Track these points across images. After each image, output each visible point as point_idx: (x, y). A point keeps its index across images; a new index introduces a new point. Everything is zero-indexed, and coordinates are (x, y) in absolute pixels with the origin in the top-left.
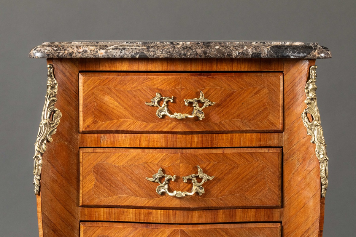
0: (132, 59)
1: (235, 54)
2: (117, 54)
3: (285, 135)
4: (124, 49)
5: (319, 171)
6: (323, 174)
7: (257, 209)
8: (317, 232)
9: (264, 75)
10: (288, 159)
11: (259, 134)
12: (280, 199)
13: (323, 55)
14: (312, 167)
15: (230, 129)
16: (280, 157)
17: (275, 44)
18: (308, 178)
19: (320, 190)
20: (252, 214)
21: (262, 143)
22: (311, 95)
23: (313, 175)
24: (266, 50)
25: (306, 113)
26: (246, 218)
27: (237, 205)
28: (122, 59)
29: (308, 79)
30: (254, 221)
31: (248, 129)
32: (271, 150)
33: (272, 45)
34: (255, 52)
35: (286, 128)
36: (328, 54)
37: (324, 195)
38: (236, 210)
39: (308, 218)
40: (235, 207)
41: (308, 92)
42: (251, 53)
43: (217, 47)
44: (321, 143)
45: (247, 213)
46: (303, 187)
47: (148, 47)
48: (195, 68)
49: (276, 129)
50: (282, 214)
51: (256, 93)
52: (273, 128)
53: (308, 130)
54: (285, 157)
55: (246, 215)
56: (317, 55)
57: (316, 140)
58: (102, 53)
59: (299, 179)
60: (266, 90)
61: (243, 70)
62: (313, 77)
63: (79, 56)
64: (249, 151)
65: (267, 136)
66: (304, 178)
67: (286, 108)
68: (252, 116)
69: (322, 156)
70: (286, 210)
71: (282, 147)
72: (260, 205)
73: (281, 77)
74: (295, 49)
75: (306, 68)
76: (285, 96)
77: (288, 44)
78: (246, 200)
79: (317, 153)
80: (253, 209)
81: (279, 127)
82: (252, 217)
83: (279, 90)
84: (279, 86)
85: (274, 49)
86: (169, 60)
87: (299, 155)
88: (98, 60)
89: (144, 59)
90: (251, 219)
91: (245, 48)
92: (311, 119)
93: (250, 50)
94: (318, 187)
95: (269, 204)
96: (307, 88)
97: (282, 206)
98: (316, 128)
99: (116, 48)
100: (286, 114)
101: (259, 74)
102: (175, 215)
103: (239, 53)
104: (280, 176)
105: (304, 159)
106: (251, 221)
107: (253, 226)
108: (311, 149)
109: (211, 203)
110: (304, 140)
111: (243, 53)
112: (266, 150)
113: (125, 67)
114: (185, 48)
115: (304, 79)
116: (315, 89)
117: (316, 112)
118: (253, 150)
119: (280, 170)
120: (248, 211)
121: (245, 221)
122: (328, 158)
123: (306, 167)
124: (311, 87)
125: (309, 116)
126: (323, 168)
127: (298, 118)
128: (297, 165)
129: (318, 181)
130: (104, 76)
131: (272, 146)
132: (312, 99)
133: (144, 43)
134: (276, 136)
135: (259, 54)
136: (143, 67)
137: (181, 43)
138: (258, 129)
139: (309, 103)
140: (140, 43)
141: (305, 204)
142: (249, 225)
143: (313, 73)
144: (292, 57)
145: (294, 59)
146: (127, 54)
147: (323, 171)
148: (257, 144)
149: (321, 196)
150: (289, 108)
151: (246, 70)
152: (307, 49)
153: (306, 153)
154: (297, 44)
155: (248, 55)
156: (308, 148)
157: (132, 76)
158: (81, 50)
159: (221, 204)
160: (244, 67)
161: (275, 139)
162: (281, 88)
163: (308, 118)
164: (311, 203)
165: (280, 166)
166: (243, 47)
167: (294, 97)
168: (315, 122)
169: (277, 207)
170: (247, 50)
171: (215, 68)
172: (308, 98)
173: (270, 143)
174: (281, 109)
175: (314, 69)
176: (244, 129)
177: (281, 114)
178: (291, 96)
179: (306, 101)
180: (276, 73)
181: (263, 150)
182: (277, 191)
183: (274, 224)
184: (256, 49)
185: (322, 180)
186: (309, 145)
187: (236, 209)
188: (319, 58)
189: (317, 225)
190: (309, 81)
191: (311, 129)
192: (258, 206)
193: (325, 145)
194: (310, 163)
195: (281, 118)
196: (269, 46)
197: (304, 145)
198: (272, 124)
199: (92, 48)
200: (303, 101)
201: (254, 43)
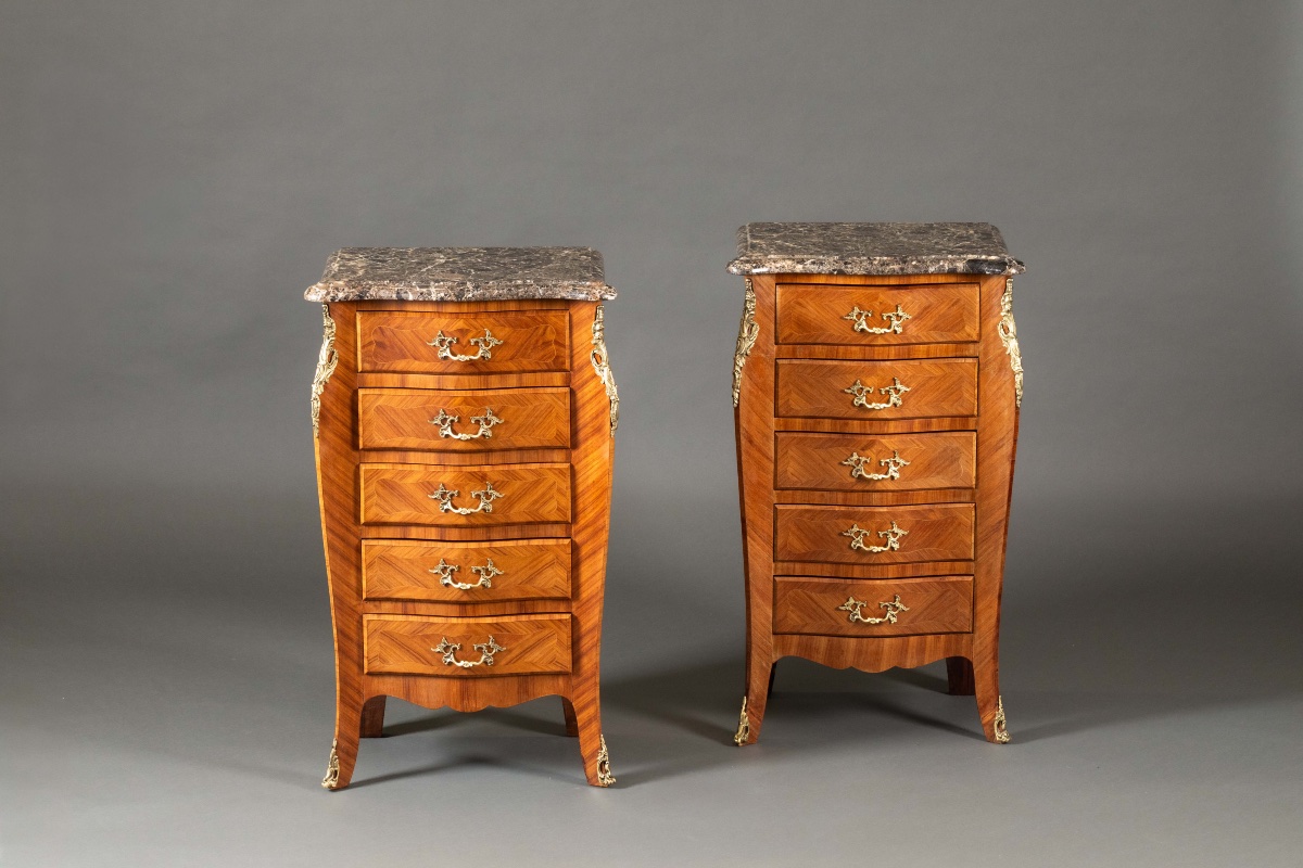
0: (831, 274)
1: (931, 270)
2: (815, 269)
3: (982, 346)
4: (822, 264)
5: (1014, 382)
6: (1018, 386)
7: (953, 419)
8: (1012, 441)
10: (984, 369)
11: (956, 344)
14: (1007, 378)
15: (926, 341)
17: (971, 257)
18: (1003, 389)
19: (1014, 401)
20: (948, 423)
21: (958, 354)
22: (1008, 307)
23: (1008, 385)
24: (961, 264)
25: (1002, 325)
26: (942, 427)
28: (819, 274)
29: (1005, 292)
30: (949, 430)
31: (944, 340)
32: (968, 360)
33: (968, 259)
34: (951, 266)
35: (983, 338)
37: (1019, 406)
39: (1003, 426)
40: (931, 416)
42: (947, 268)
43: (914, 263)
44: (1016, 355)
45: (943, 422)
46: (998, 396)
47: (846, 263)
48: (893, 282)
49: (972, 340)
50: (977, 423)
52: (970, 339)
53: (1004, 342)
54: (982, 367)
55: (941, 425)
57: (1012, 352)
58: (799, 268)
59: (995, 388)
61: (939, 282)
62: (1009, 290)
63: (777, 271)
64: (946, 361)
65: (964, 346)
66: (999, 388)
67: (983, 318)
68: (949, 328)
69: (1017, 368)
70: (982, 419)
71: (979, 357)
72: (955, 415)
73: (978, 289)
74: (991, 263)
76: (982, 308)
77: (983, 257)
78: (941, 410)
79: (1012, 364)
80: (948, 418)
81: (975, 338)
82: (947, 426)
84: (976, 297)
85: (969, 263)
86: (868, 276)
87: (995, 366)
88: (795, 275)
89: (841, 273)
90: (946, 428)
92: (1007, 331)
93: (945, 265)
94: (1013, 397)
95: (966, 413)
97: (978, 415)
98: (1012, 340)
99: (813, 263)
100: (983, 325)
102: (871, 425)
103: (936, 268)
105: (1000, 370)
106: (947, 430)
107: (948, 434)
108: (1007, 360)
109: (908, 414)
110: (1000, 351)
111: (940, 269)
112: (963, 360)
113: (822, 280)
114: (883, 264)
115: (1000, 292)
116: (1011, 302)
117: (1012, 324)
118: (950, 361)
120: (944, 420)
121: (940, 430)
122: (1023, 370)
123: (1002, 377)
124: (1007, 299)
125: (1005, 328)
126: (1019, 380)
127: (995, 329)
128: (993, 375)
129: (1014, 392)
130: (801, 289)
131: (969, 356)
132: (1008, 311)
133: (842, 259)
134: (972, 346)
135: (955, 269)
136: (841, 281)
137: (878, 258)
138: (955, 340)
139: (1004, 316)
140: (836, 258)
141: (1000, 413)
142: (945, 434)
143: (1009, 286)
144: (987, 272)
145: (989, 274)
146: (826, 268)
147: (1018, 383)
148: (954, 355)
149: (1017, 407)
150: (986, 319)
151: (943, 281)
152: (1002, 264)
153: (1002, 364)
154: (993, 258)
155: (944, 269)
156: (1004, 360)
157: (830, 288)
158: (778, 265)
159: (917, 414)
160: (941, 280)
161: (971, 350)
162: (978, 298)
163: (1004, 330)
164: (1006, 413)
166: (939, 261)
167: (991, 309)
168: (1011, 334)
169: (973, 416)
171: (913, 281)
172: (1004, 310)
173: (967, 354)
174: (977, 320)
175: (1009, 283)
176: (941, 340)
177: (977, 325)
178: (988, 307)
179: (1002, 314)
180: (972, 286)
181: (960, 361)
183: (970, 432)
185: (1017, 391)
186: (1004, 358)
189: (1012, 434)
190: (1006, 294)
191: (1007, 341)
193: (1021, 357)
194: (1006, 374)
195: (978, 329)
196: (965, 259)
197: (1000, 355)
198: (969, 335)
199: (789, 262)
200: (999, 312)
201: (950, 256)
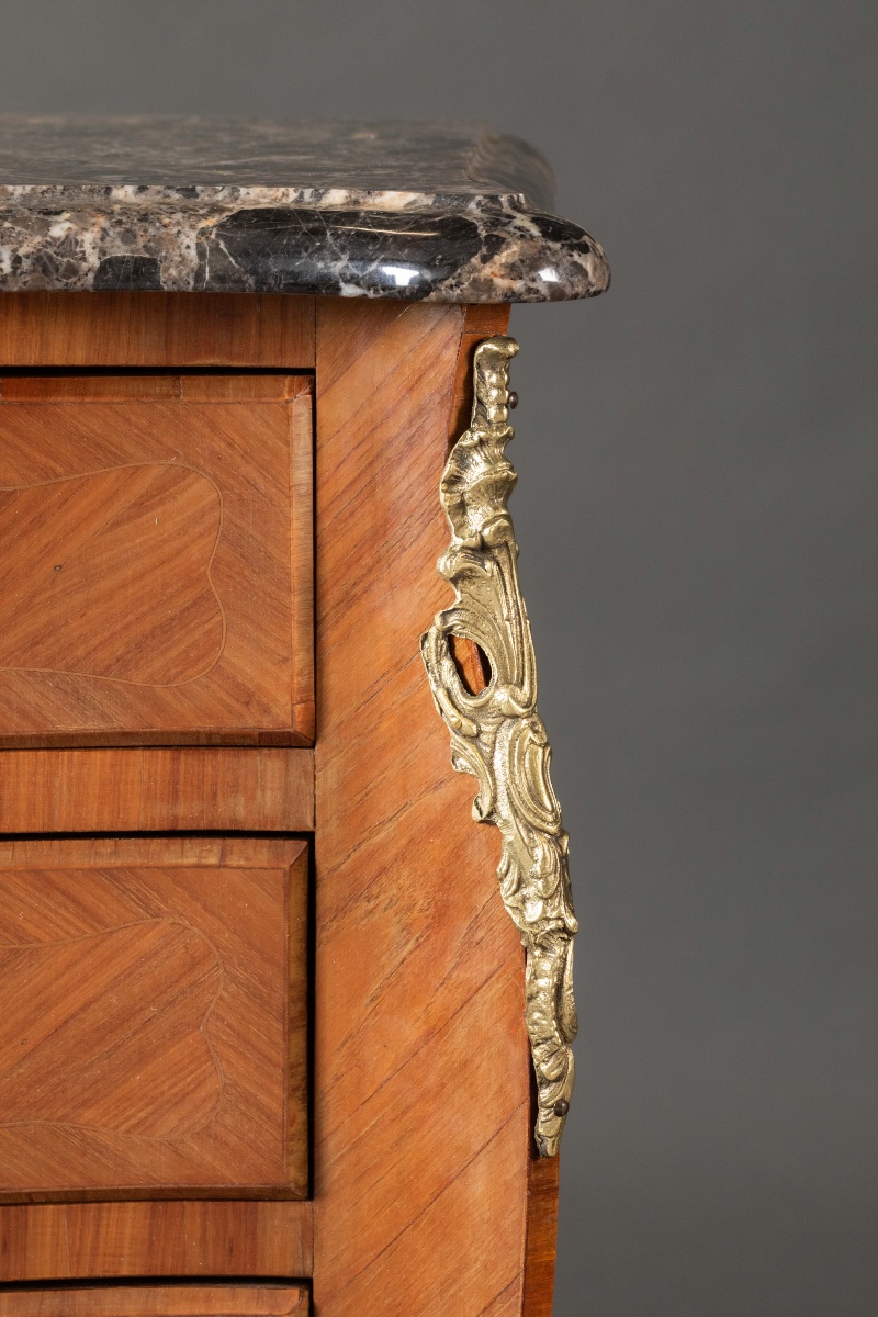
3: (330, 763)
5: (521, 999)
6: (541, 1020)
7: (160, 1206)
9: (194, 392)
10: (342, 910)
11: (168, 753)
12: (300, 1147)
13: (548, 275)
14: (481, 966)
16: (298, 895)
17: (257, 196)
18: (460, 1033)
19: (524, 1111)
20: (128, 1231)
22: (480, 520)
23: (486, 1010)
24: (189, 239)
25: (449, 637)
26: (94, 1254)
27: (27, 1186)
29: (463, 423)
30: (139, 1271)
31: (94, 725)
32: (243, 854)
33: (236, 207)
34: (120, 250)
35: (334, 718)
36: (580, 270)
37: (549, 1148)
38: (31, 1208)
39: (462, 1268)
40: (19, 1194)
41: (462, 507)
42: (94, 260)
44: (530, 828)
45: (98, 1226)
46: (432, 1081)
49: (267, 724)
51: (141, 506)
52: (252, 722)
53: (457, 740)
54: (327, 896)
55: (89, 1241)
56: (502, 283)
57: (505, 810)
59: (410, 1030)
60: (200, 490)
61: (57, 358)
62: (492, 412)
65: (219, 765)
66: (437, 1031)
67: (331, 597)
68: (119, 648)
69: (534, 911)
70: (335, 1212)
71: (309, 837)
72: (172, 1186)
73: (301, 408)
74: (370, 235)
75: (451, 356)
76: (326, 523)
77: (336, 198)
78: (84, 1154)
79: (507, 885)
80: (131, 1205)
81: (286, 712)
82: (126, 1252)
83: (286, 489)
84: (288, 461)
85: (240, 235)
87: (408, 888)
90: (120, 1264)
91: (58, 230)
92: (474, 674)
93: (89, 238)
94: (519, 1091)
95: (231, 1176)
96: (454, 481)
97: (311, 1189)
98: (506, 734)
100: (331, 636)
101: (160, 385)
103: (17, 260)
104: (301, 1006)
105: (441, 916)
106: (125, 1271)
108: (476, 853)
110: (436, 800)
111: (42, 263)
112: (210, 853)
115: (438, 423)
116: (502, 490)
117: (512, 630)
118: (131, 853)
119: (297, 973)
120: (104, 1214)
121: (84, 1273)
122: (571, 922)
123: (450, 961)
124: (478, 470)
125: (463, 653)
126: (545, 983)
127: (404, 667)
128: (400, 947)
129: (517, 1055)
131: (248, 827)
132: (482, 549)
134: (269, 765)
135: (144, 268)
138: (159, 725)
139: (459, 578)
141: (444, 1184)
143: (491, 387)
144: (349, 291)
145: (360, 301)
147: (544, 1000)
148: (158, 817)
149: (534, 1151)
150: (349, 600)
151: (80, 358)
152: (451, 235)
153: (446, 881)
154: (393, 200)
155: (72, 271)
156: (457, 853)
160: (66, 345)
161: (262, 788)
162: (302, 475)
163: (459, 669)
164: (479, 1183)
165: (297, 948)
166: (44, 217)
167: (380, 531)
168: (500, 696)
169: (277, 1195)
170: (69, 244)
172: (457, 542)
173: (236, 810)
174: (297, 603)
175: (494, 359)
176: (71, 726)
177: (298, 635)
178: (363, 525)
179: (446, 564)
180: (267, 380)
181: (191, 854)
182: (276, 1098)
183: (265, 1291)
184: (128, 237)
185: (537, 1052)
186: (463, 832)
187: (26, 1204)
188: (512, 298)
190: (468, 439)
191: (474, 738)
192: (161, 1190)
193: (556, 839)
194: (471, 944)
195: (301, 659)
196: (215, 209)
197: (435, 828)
198: (248, 697)
200: (431, 557)
201: (125, 193)
